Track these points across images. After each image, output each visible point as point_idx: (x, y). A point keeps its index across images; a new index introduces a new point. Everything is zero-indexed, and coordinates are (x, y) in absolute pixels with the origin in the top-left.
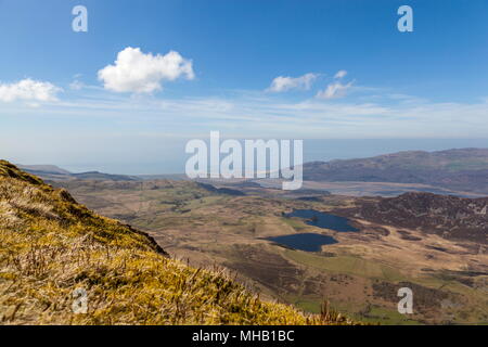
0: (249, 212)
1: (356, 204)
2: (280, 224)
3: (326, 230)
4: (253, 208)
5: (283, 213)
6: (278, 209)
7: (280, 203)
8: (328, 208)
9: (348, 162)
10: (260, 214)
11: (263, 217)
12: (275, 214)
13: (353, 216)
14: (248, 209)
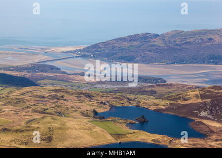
0: (44, 112)
1: (202, 97)
2: (90, 129)
3: (158, 137)
4: (49, 106)
5: (95, 113)
6: (88, 106)
7: (90, 96)
8: (163, 104)
9: (193, 34)
10: (60, 114)
11: (64, 119)
12: (83, 114)
13: (197, 115)
14: (41, 106)
